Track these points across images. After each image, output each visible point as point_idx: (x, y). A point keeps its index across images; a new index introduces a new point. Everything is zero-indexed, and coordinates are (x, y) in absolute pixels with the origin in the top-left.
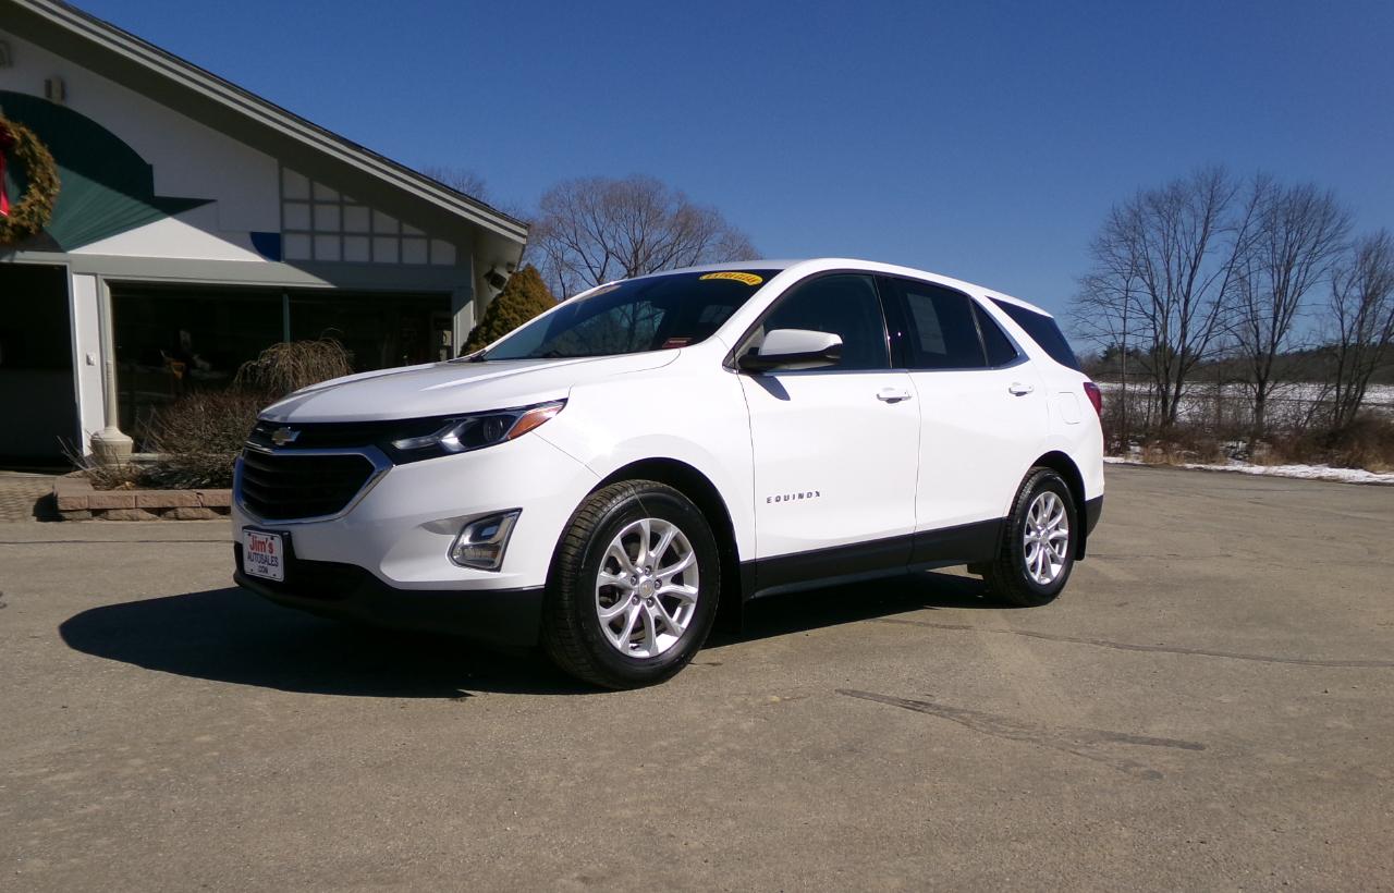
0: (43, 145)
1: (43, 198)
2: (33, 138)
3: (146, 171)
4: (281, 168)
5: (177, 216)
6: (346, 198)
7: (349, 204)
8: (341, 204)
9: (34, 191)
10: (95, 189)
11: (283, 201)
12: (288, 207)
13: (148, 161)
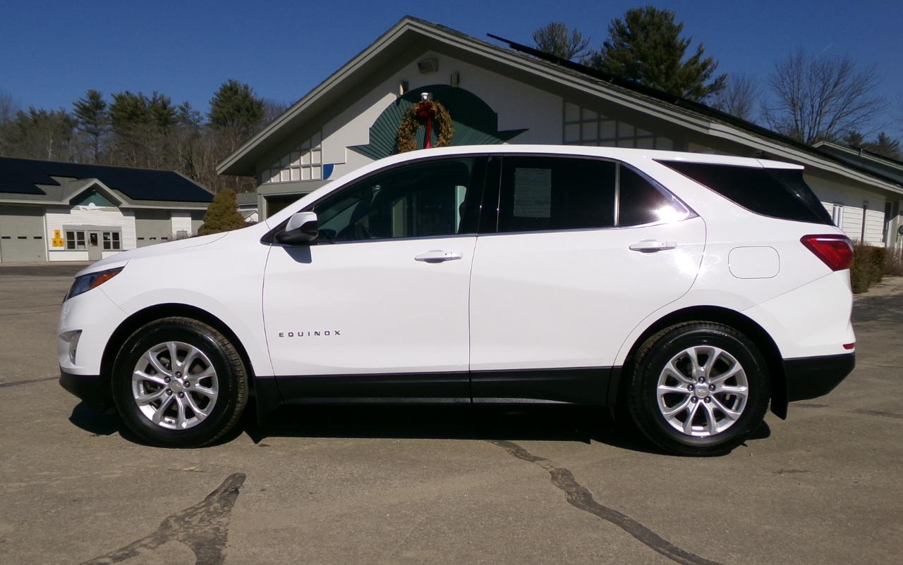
2: (442, 108)
3: (494, 116)
4: (564, 102)
5: (509, 141)
6: (602, 116)
7: (604, 120)
8: (599, 120)
11: (565, 123)
12: (568, 127)
13: (495, 111)
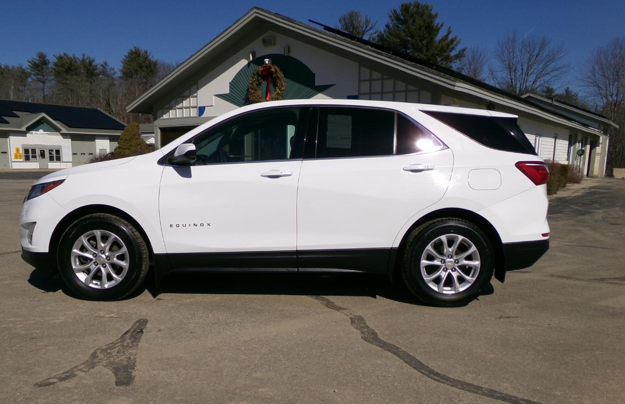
0: (281, 72)
1: (280, 92)
2: (278, 70)
3: (312, 76)
4: (359, 67)
5: (323, 92)
6: (385, 77)
7: (386, 79)
8: (382, 79)
9: (277, 90)
10: (297, 85)
11: (360, 81)
12: (362, 83)
13: (314, 72)
